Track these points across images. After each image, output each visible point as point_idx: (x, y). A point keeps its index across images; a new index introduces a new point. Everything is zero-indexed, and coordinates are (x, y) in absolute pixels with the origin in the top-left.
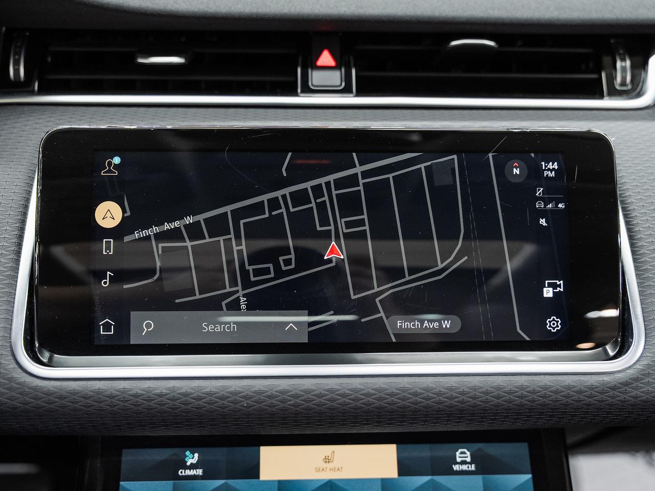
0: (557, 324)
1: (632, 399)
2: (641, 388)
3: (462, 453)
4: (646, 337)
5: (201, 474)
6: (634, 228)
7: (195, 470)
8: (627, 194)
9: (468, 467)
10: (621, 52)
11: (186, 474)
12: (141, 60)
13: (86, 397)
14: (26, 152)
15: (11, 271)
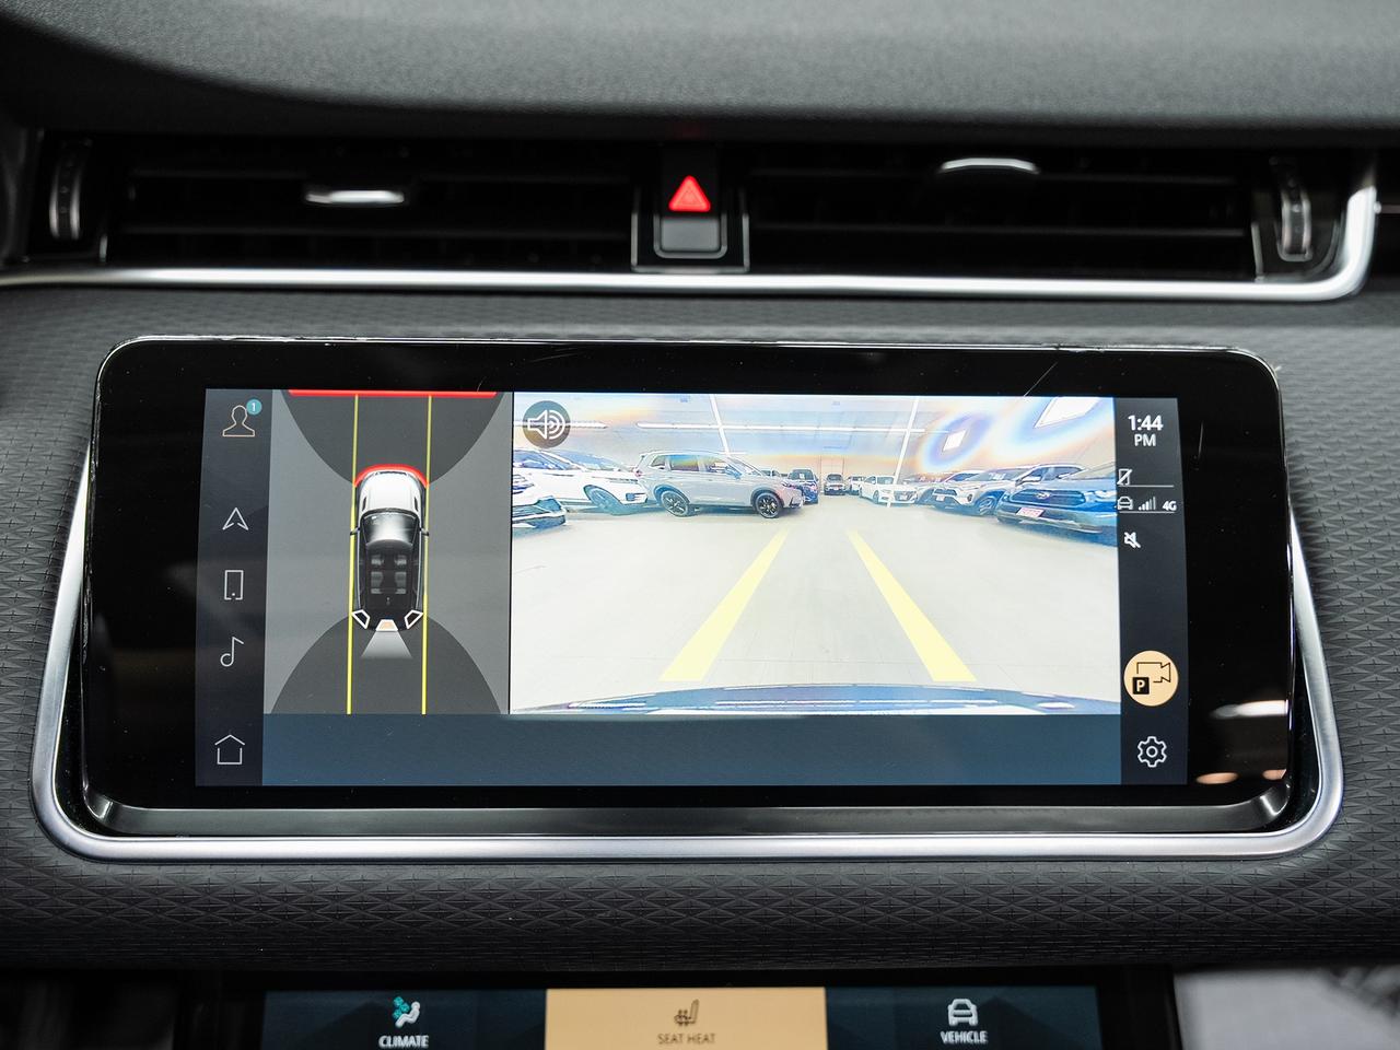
0: (1160, 752)
1: (1316, 913)
2: (1335, 891)
3: (960, 1007)
4: (1345, 784)
5: (424, 1045)
6: (1319, 553)
7: (412, 1037)
8: (1306, 481)
9: (973, 1038)
10: (1291, 184)
11: (395, 1044)
12: (315, 198)
13: (182, 899)
14: (75, 387)
15: (35, 633)
